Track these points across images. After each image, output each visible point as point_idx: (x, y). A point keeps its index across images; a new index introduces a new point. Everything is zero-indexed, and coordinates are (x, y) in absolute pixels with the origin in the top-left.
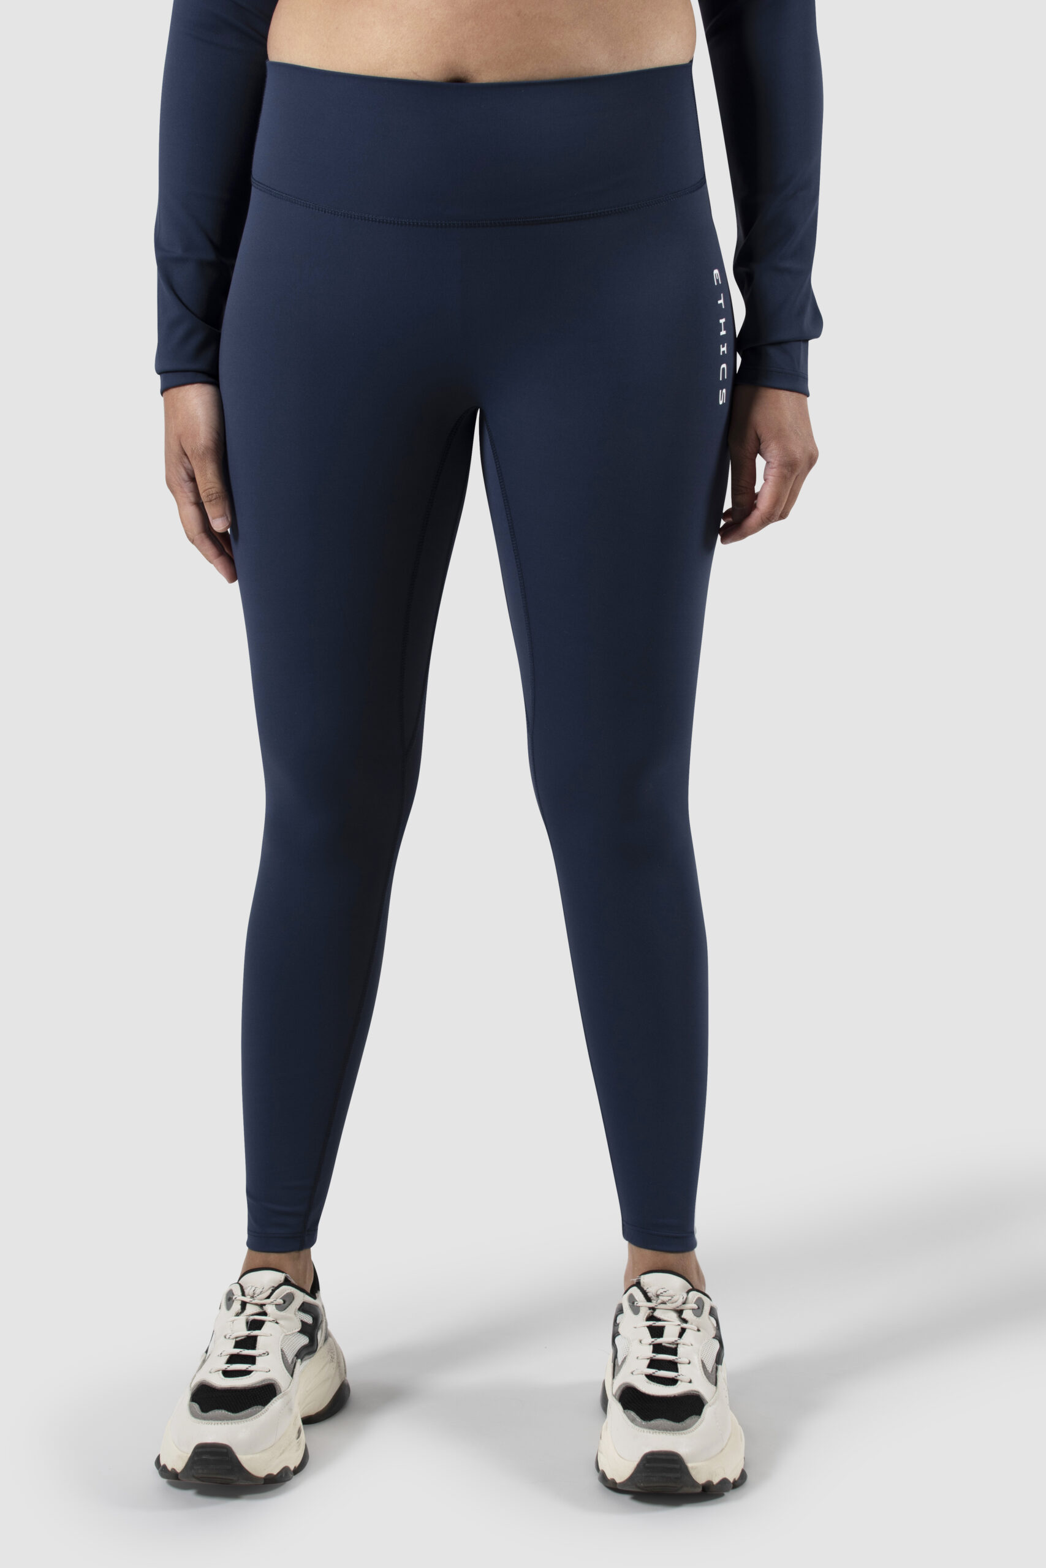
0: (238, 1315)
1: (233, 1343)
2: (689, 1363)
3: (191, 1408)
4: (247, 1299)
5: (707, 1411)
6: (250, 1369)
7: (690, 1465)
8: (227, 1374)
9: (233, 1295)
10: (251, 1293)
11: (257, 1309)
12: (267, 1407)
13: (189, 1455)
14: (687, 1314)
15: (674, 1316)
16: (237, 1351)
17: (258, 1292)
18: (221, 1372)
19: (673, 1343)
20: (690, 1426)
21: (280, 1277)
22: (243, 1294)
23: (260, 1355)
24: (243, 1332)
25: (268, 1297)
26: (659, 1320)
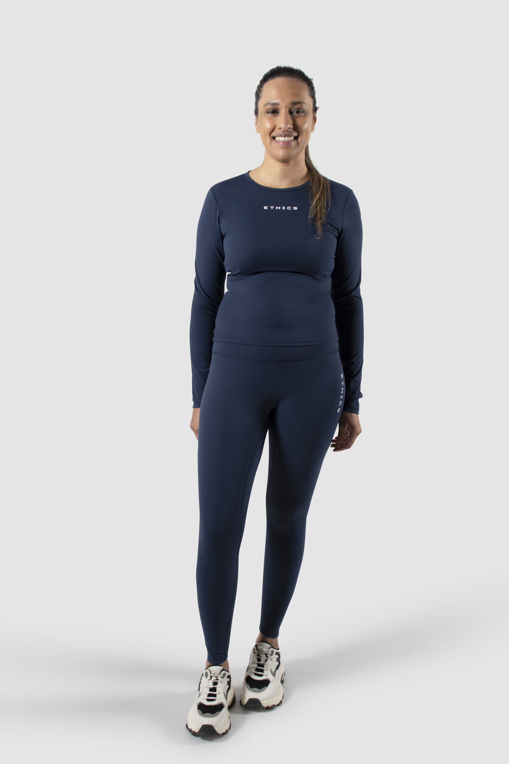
0: (209, 680)
1: (209, 690)
2: (267, 670)
3: (198, 712)
4: (212, 675)
5: (270, 685)
6: (215, 699)
7: (261, 702)
8: (208, 700)
9: (208, 673)
10: (214, 673)
11: (215, 678)
12: (221, 711)
13: (200, 728)
14: (269, 655)
15: (264, 656)
16: (210, 692)
17: (216, 673)
18: (206, 700)
19: (263, 664)
20: (263, 690)
21: (221, 668)
22: (211, 673)
23: (218, 694)
24: (212, 686)
25: (219, 675)
26: (260, 656)
